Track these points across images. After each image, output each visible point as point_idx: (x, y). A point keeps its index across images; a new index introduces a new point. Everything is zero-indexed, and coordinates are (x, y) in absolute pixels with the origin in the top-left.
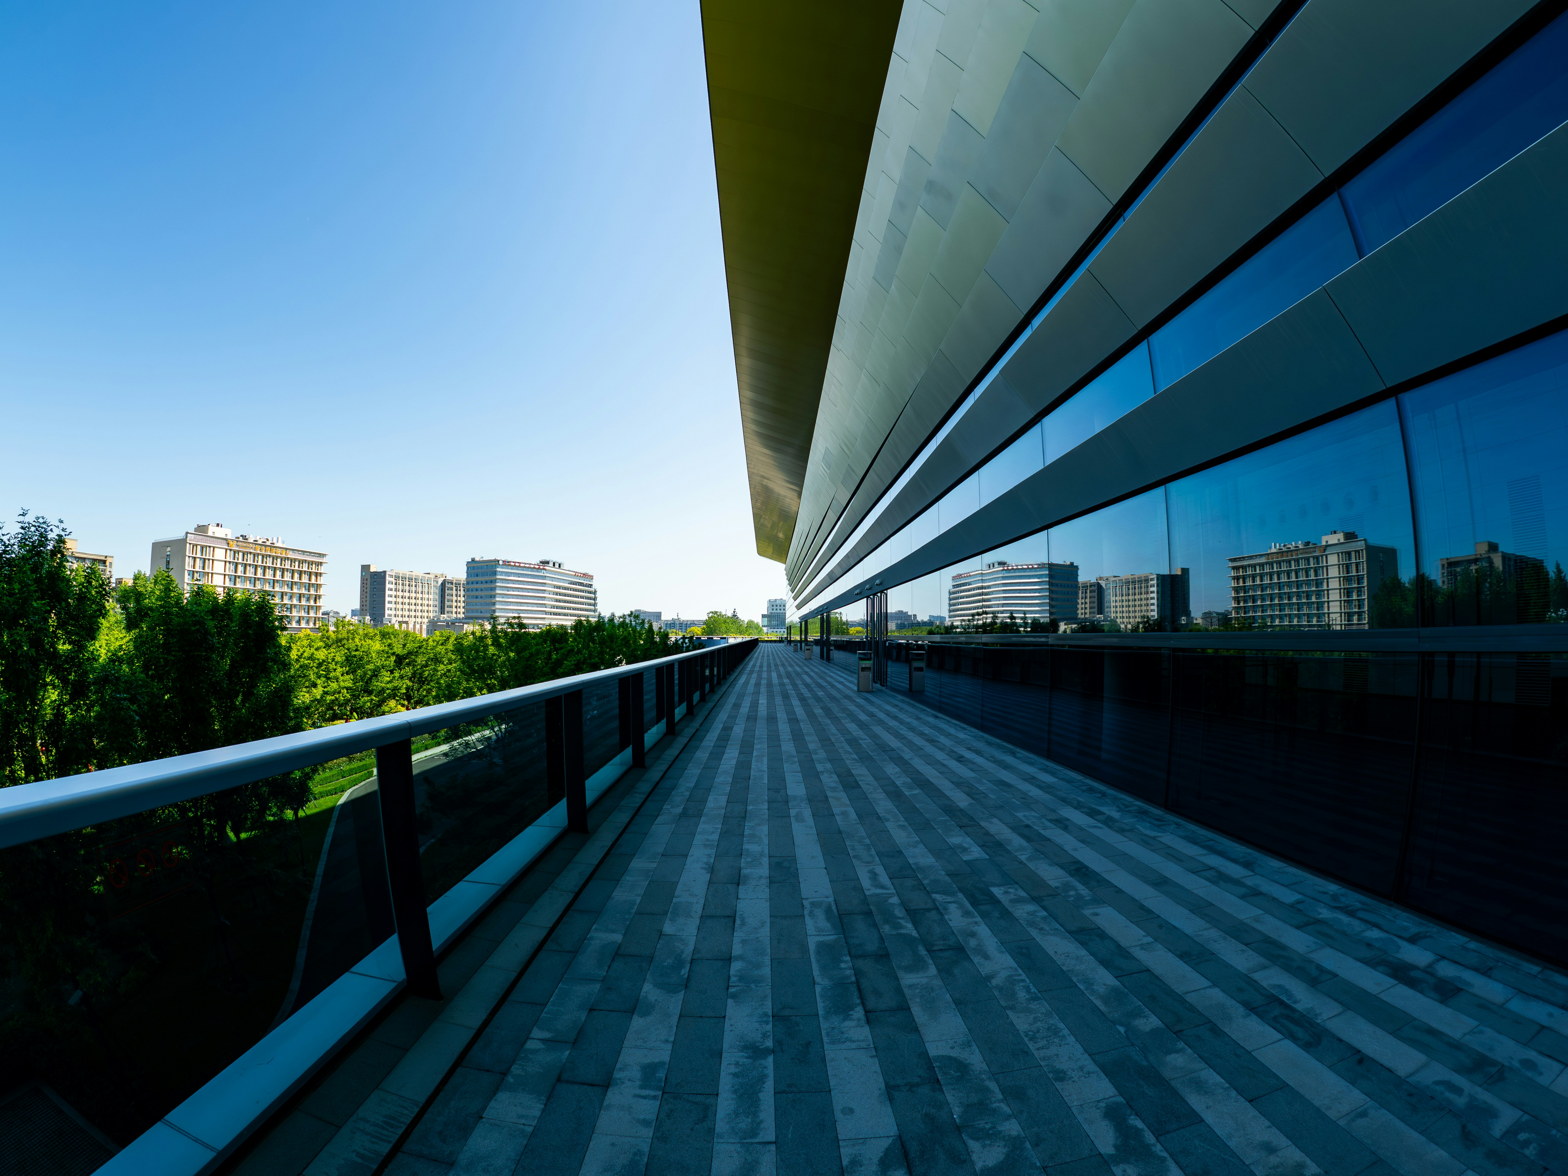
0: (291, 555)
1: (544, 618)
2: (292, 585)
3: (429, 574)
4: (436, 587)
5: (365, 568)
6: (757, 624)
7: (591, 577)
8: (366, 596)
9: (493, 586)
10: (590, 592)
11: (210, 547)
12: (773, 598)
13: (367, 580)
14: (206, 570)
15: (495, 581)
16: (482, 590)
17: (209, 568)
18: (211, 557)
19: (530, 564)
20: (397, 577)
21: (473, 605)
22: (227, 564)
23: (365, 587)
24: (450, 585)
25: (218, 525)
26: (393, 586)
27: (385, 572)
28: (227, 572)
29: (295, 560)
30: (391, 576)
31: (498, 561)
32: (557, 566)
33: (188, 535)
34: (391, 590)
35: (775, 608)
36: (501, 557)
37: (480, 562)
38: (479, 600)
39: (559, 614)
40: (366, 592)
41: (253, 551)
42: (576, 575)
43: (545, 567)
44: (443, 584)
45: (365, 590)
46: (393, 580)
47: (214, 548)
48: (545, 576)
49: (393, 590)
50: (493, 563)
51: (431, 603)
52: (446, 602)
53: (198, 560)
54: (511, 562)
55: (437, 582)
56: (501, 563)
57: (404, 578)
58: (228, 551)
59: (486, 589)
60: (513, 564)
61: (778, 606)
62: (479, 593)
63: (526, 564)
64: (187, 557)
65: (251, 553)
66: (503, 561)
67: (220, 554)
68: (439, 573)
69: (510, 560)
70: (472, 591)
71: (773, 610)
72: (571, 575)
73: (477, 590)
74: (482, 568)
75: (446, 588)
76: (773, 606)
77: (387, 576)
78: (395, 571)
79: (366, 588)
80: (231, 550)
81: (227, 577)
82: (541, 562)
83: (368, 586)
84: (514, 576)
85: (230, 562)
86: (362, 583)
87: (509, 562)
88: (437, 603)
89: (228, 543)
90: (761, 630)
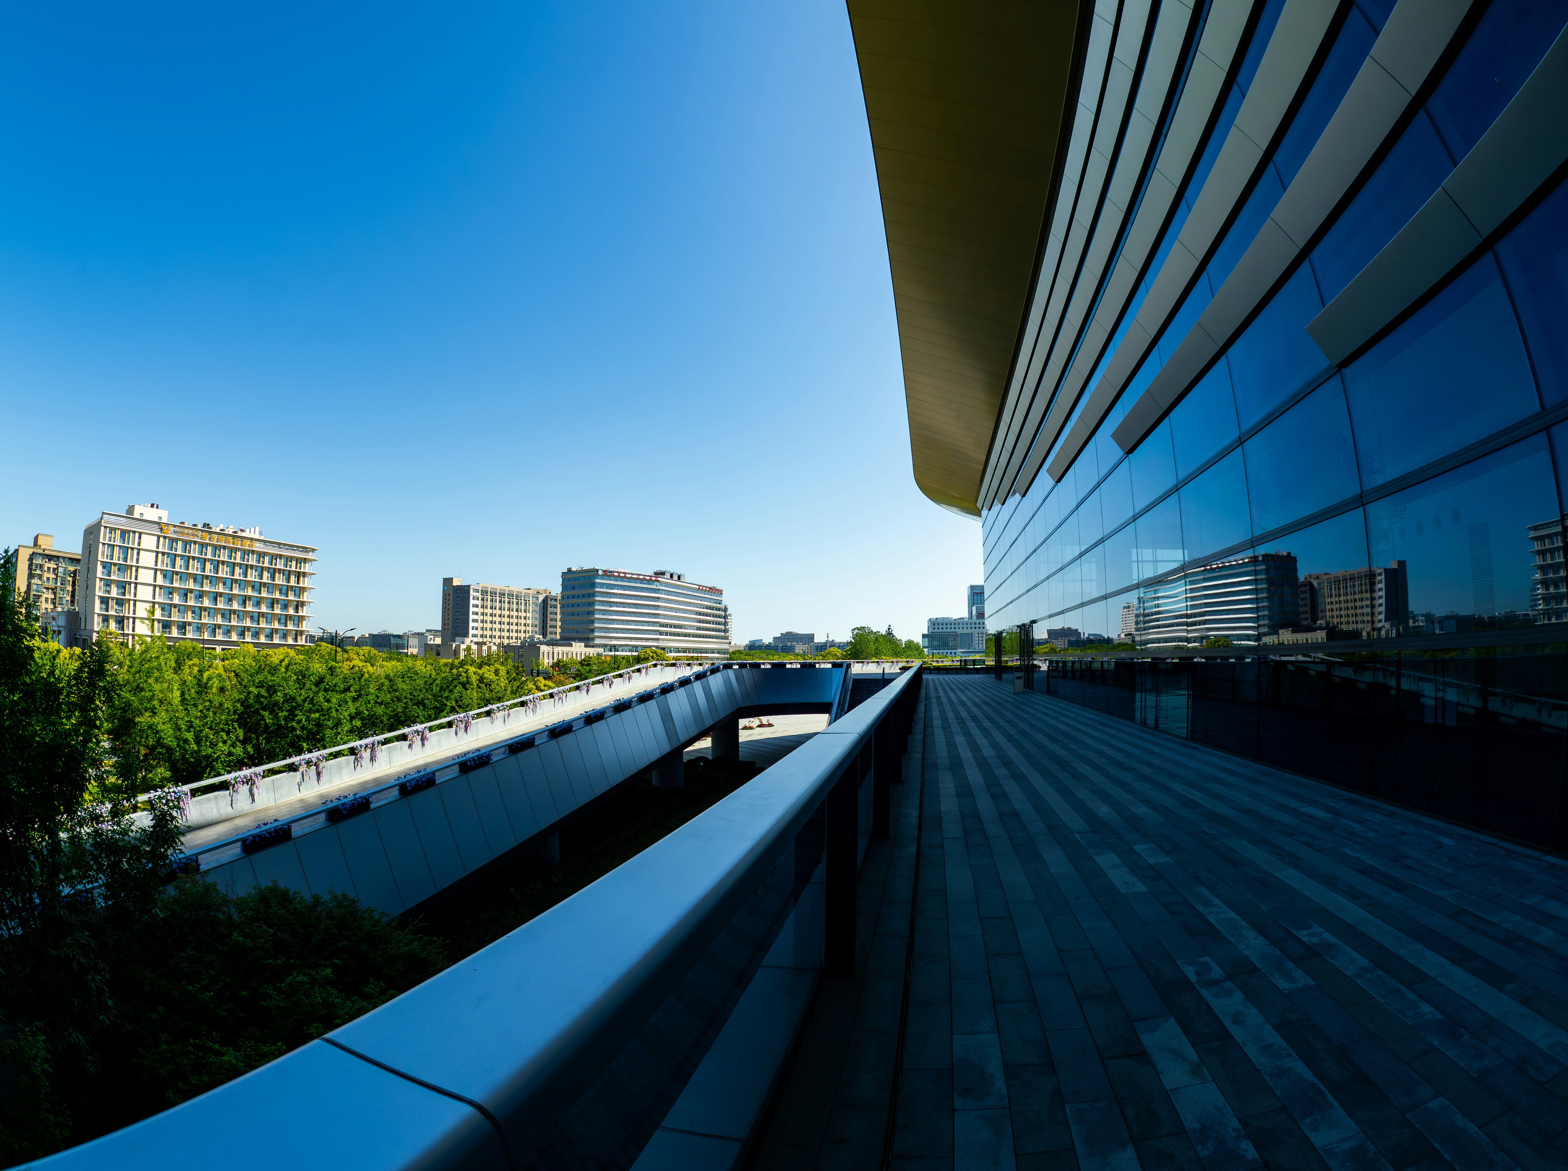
0: (258, 547)
1: (658, 639)
2: (258, 586)
3: (529, 589)
4: (536, 604)
5: (448, 582)
6: (918, 644)
7: (720, 592)
8: (448, 614)
9: (590, 600)
10: (719, 609)
11: (134, 532)
12: (934, 617)
13: (449, 595)
14: (129, 563)
15: (593, 595)
16: (578, 605)
17: (132, 559)
18: (136, 546)
19: (639, 575)
20: (484, 592)
21: (569, 624)
22: (160, 555)
23: (447, 604)
24: (553, 603)
25: (152, 506)
26: (479, 602)
27: (469, 586)
28: (159, 567)
29: (265, 554)
30: (477, 591)
31: (597, 571)
32: (675, 577)
33: (105, 516)
34: (477, 606)
35: (936, 626)
36: (601, 566)
37: (577, 572)
38: (575, 617)
39: (678, 635)
40: (449, 609)
41: (199, 540)
42: (701, 588)
43: (659, 579)
44: (545, 601)
45: (447, 607)
46: (479, 595)
47: (140, 534)
48: (659, 590)
49: (480, 606)
50: (591, 574)
51: (529, 622)
52: (549, 622)
53: (116, 549)
54: (614, 572)
55: (537, 599)
56: (600, 573)
57: (493, 593)
58: (161, 539)
59: (584, 604)
60: (616, 574)
61: (940, 624)
62: (575, 609)
63: (633, 574)
64: (101, 545)
65: (195, 543)
66: (604, 571)
67: (149, 542)
68: (541, 588)
69: (612, 570)
70: (568, 606)
71: (934, 629)
72: (694, 589)
73: (573, 606)
74: (578, 579)
75: (549, 605)
76: (934, 624)
77: (471, 590)
78: (480, 586)
79: (449, 604)
80: (165, 537)
81: (158, 572)
82: (655, 574)
83: (451, 602)
84: (618, 589)
85: (163, 554)
86: (444, 599)
87: (611, 572)
88: (537, 623)
89: (161, 529)
90: (922, 651)
